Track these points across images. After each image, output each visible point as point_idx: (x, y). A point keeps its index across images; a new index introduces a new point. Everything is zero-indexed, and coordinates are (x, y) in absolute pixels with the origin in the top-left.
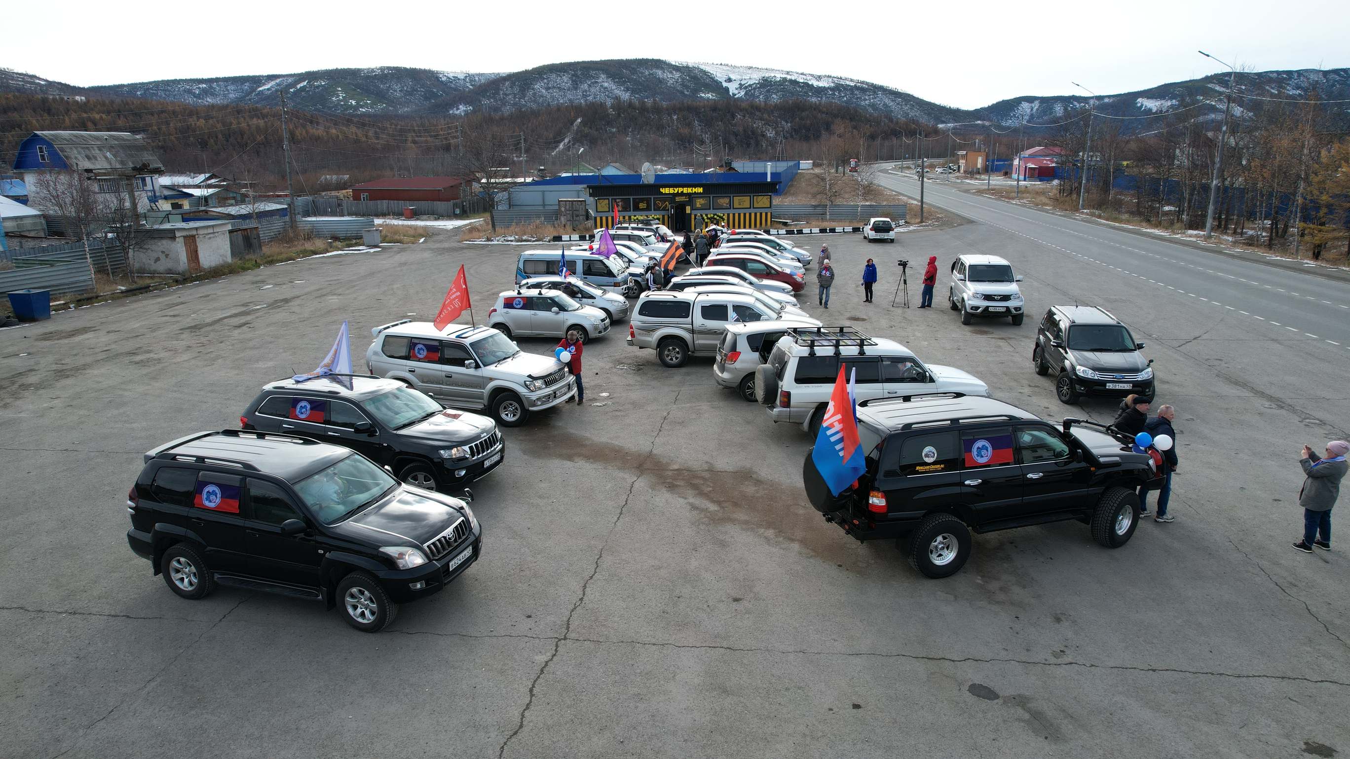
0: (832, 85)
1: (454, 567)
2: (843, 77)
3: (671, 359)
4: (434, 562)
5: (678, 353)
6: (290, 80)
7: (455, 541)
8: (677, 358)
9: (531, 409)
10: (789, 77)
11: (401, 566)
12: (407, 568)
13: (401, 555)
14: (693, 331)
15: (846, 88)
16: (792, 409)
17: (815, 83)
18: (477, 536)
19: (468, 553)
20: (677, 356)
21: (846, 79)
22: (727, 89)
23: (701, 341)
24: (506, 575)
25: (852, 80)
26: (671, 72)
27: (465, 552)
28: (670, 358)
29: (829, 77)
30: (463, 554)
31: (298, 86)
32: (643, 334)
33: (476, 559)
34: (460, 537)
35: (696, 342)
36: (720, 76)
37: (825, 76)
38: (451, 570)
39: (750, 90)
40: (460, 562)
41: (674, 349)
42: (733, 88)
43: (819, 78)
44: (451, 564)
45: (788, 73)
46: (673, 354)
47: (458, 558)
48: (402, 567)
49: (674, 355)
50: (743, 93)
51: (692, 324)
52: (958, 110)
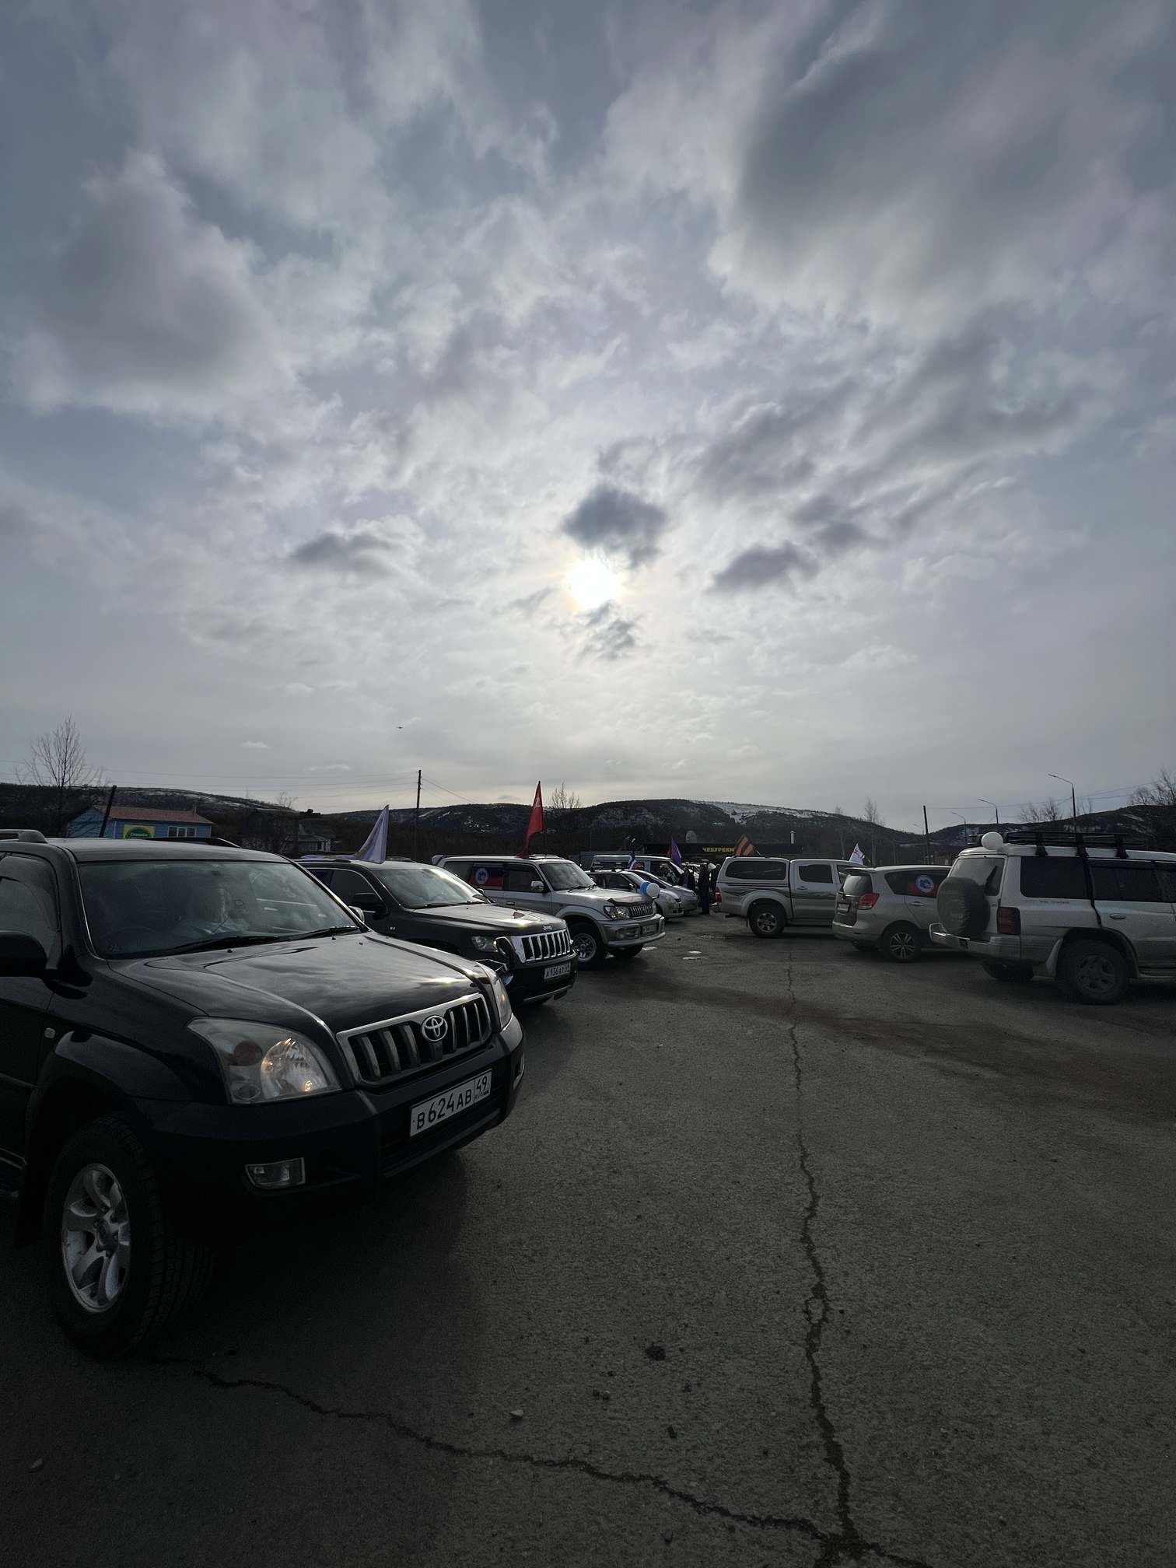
0: (811, 816)
1: (427, 1125)
2: (820, 810)
3: (765, 929)
4: (362, 1095)
5: (773, 921)
6: (439, 811)
7: (447, 1046)
8: (772, 927)
9: (610, 943)
10: (778, 811)
11: (234, 1087)
12: (255, 1099)
13: (250, 1052)
14: (790, 895)
15: (822, 818)
16: (1024, 938)
17: (798, 815)
18: (512, 1048)
19: (476, 1089)
20: (773, 924)
21: (822, 813)
22: (733, 819)
23: (801, 907)
24: (574, 1181)
25: (826, 813)
26: (693, 809)
27: (470, 1085)
28: (763, 926)
29: (809, 811)
30: (462, 1089)
31: (444, 815)
32: (731, 898)
33: (501, 1118)
34: (462, 1042)
35: (795, 908)
36: (728, 811)
37: (806, 811)
38: (414, 1131)
39: (750, 820)
40: (448, 1113)
41: (768, 916)
42: (737, 819)
43: (801, 812)
44: (415, 1112)
45: (778, 808)
46: (767, 922)
47: (447, 1096)
48: (241, 1093)
49: (769, 925)
50: (745, 823)
51: (789, 886)
52: (912, 834)
